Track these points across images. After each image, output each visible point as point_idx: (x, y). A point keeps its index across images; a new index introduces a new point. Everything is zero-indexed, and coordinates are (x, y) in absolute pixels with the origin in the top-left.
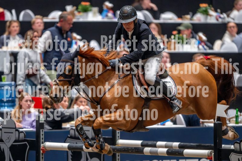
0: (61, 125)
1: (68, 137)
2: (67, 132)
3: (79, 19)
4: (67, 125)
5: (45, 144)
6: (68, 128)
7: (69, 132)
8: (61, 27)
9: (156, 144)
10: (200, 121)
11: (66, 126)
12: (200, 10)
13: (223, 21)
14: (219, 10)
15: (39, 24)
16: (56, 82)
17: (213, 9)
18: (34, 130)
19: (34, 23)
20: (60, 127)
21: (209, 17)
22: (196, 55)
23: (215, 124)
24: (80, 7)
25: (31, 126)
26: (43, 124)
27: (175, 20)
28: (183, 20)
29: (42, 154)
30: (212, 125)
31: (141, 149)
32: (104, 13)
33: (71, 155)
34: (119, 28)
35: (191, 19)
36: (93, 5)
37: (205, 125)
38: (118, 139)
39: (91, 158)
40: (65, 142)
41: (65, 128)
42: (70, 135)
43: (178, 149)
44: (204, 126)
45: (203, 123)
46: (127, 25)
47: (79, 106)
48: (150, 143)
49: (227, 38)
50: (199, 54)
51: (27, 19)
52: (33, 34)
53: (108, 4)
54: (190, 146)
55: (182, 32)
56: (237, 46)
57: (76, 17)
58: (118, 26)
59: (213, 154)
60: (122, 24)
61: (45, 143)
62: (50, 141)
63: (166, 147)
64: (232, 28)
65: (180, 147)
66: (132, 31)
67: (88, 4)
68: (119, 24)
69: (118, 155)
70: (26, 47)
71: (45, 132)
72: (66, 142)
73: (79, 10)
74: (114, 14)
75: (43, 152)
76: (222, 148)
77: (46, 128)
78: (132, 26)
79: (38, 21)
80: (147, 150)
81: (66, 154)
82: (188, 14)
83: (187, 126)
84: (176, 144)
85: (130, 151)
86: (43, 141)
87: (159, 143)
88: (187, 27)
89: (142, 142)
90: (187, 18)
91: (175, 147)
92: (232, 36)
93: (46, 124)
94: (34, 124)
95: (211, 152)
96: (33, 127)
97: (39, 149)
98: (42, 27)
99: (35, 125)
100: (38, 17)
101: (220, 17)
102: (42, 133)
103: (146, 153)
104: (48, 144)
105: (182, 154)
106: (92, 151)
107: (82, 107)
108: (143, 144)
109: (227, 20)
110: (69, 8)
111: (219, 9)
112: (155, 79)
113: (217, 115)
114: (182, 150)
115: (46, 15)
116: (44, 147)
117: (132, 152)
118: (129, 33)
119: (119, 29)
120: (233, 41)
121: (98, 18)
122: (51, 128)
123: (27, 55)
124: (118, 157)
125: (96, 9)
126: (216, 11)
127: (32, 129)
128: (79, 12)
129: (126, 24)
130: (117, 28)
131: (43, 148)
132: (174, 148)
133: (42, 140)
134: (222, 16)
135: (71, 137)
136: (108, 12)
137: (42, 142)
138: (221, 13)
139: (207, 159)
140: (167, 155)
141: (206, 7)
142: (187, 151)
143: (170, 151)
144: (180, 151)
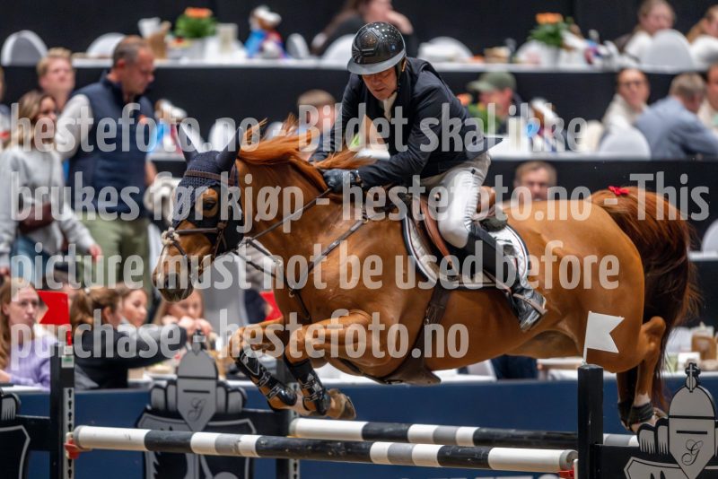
0: (125, 376)
1: (147, 411)
2: (144, 395)
3: (178, 58)
4: (142, 374)
5: (78, 432)
6: (147, 384)
7: (149, 394)
8: (120, 83)
9: (407, 431)
10: (536, 365)
11: (141, 376)
12: (537, 33)
13: (607, 64)
14: (594, 34)
15: (61, 73)
16: (173, 238)
17: (575, 28)
18: (46, 389)
19: (45, 70)
20: (122, 382)
21: (564, 54)
22: (525, 168)
23: (581, 371)
24: (181, 24)
25: (35, 377)
26: (71, 371)
27: (463, 61)
28: (486, 62)
29: (70, 461)
30: (573, 375)
31: (363, 446)
32: (254, 42)
33: (155, 464)
34: (354, 87)
35: (511, 60)
36: (219, 17)
37: (553, 376)
38: (295, 418)
39: (214, 472)
40: (136, 426)
41: (137, 385)
42: (150, 403)
43: (472, 445)
44: (550, 378)
45: (546, 368)
46: (376, 80)
47: (179, 317)
48: (389, 428)
49: (617, 116)
50: (534, 165)
51: (25, 60)
52: (40, 103)
53: (266, 15)
54: (507, 437)
55: (484, 98)
56: (648, 139)
57: (171, 54)
58: (349, 83)
59: (576, 460)
60: (360, 76)
61: (78, 428)
62: (93, 422)
63: (436, 439)
64: (634, 87)
65: (479, 440)
66: (393, 98)
67: (205, 14)
68: (354, 78)
69: (295, 465)
70: (21, 143)
71: (78, 397)
72: (139, 424)
73: (179, 32)
74: (285, 46)
75: (71, 454)
76: (604, 444)
77: (80, 384)
78: (392, 83)
79: (58, 64)
80: (380, 448)
81: (139, 462)
82: (502, 44)
83: (498, 377)
84: (466, 432)
85: (330, 454)
86: (72, 422)
87: (416, 429)
88: (500, 84)
89: (366, 426)
90: (499, 57)
91: (464, 440)
92: (632, 108)
93: (81, 373)
94: (46, 371)
95: (570, 454)
96: (42, 381)
97: (60, 446)
98: (68, 84)
99: (46, 376)
100: (59, 52)
101: (598, 54)
102: (68, 398)
103: (376, 459)
104: (86, 431)
105: (483, 461)
106: (216, 454)
107: (186, 322)
108: (369, 432)
109: (619, 61)
110: (149, 27)
111: (595, 28)
112: (469, 230)
113: (587, 346)
114: (483, 449)
115: (81, 46)
116: (75, 440)
117: (336, 455)
118: (382, 104)
119: (354, 90)
120: (636, 126)
121: (237, 57)
122: (95, 385)
123: (21, 165)
124: (295, 470)
125: (228, 30)
126: (585, 35)
127: (38, 387)
128: (180, 39)
129: (373, 78)
130: (348, 87)
131: (71, 442)
132: (460, 445)
133: (70, 419)
134: (603, 50)
135: (156, 412)
136: (265, 37)
137: (70, 426)
138: (602, 41)
139: (557, 475)
140: (438, 466)
141: (555, 24)
142: (497, 453)
143: (448, 454)
144: (479, 454)
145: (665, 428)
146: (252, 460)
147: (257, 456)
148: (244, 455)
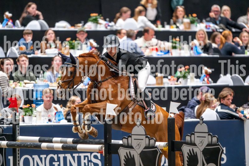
9: (52, 140)
12: (90, 19)
13: (112, 28)
17: (102, 18)
21: (99, 25)
27: (68, 28)
28: (75, 28)
31: (39, 144)
32: (5, 22)
38: (18, 136)
43: (72, 144)
48: (47, 139)
53: (8, 14)
59: (104, 148)
63: (61, 142)
65: (74, 142)
69: (18, 150)
74: (14, 23)
76: (112, 143)
80: (44, 145)
82: (80, 23)
84: (70, 140)
85: (29, 146)
87: (55, 139)
89: (40, 138)
90: (79, 26)
91: (70, 142)
95: (102, 146)
101: (109, 26)
103: (43, 148)
105: (75, 148)
108: (41, 140)
111: (108, 18)
113: (107, 114)
114: (75, 145)
126: (105, 20)
132: (68, 144)
134: (110, 24)
138: (110, 21)
139: (98, 153)
140: (62, 150)
141: (96, 16)
142: (80, 146)
143: (65, 146)
144: (74, 146)
145: (131, 138)
146: (5, 148)
147: (7, 147)
148: (3, 147)
